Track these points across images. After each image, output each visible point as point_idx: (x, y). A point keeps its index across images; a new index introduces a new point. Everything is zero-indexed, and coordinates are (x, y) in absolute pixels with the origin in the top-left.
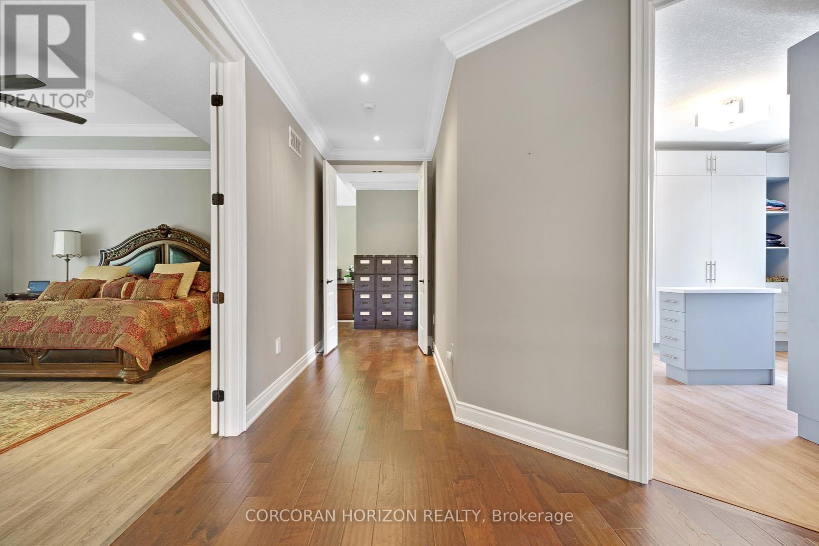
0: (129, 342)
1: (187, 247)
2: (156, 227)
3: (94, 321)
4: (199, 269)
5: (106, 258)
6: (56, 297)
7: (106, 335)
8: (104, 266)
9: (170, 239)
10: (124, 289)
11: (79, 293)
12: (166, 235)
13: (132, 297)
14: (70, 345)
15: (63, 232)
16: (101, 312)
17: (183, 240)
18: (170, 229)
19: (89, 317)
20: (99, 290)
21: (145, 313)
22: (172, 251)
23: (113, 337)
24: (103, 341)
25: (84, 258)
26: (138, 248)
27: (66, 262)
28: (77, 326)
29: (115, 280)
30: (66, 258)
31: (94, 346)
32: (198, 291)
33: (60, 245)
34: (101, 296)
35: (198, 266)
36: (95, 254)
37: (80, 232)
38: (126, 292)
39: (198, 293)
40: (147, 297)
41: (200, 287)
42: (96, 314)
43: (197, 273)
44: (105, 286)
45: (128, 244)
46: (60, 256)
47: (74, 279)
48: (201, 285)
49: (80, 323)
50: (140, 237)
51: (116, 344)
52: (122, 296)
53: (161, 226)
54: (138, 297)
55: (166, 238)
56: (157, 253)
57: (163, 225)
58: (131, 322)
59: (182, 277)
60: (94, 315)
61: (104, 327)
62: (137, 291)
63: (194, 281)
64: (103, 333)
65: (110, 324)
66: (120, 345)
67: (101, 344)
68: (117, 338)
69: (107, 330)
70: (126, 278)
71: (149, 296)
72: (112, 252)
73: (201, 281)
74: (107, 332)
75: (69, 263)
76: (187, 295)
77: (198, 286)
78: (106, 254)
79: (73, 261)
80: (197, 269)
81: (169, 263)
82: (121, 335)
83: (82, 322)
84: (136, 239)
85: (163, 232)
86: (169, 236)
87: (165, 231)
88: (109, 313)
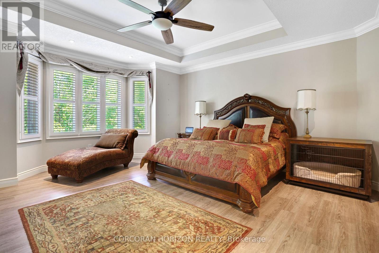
0: (246, 182)
1: (260, 107)
2: (243, 95)
3: (221, 158)
4: (274, 122)
5: (217, 115)
6: (197, 137)
7: (229, 171)
8: (216, 120)
9: (250, 103)
10: (230, 135)
11: (208, 135)
12: (248, 100)
13: (236, 140)
14: (207, 174)
15: (199, 102)
16: (225, 152)
17: (258, 103)
18: (251, 96)
19: (217, 155)
20: (217, 134)
21: (254, 156)
22: (252, 109)
23: (234, 174)
24: (227, 176)
25: (207, 115)
26: (232, 109)
27: (200, 118)
28: (211, 161)
29: (224, 128)
30: (200, 115)
31: (221, 178)
32: (274, 138)
33: (198, 108)
34: (218, 138)
35: (273, 120)
36: (212, 113)
37: (206, 102)
38: (231, 136)
39: (274, 139)
40: (246, 141)
41: (275, 135)
42: (221, 154)
43: (272, 124)
44: (220, 132)
45: (227, 107)
46: (197, 115)
47: (204, 127)
48: (275, 133)
49: (213, 158)
50: (234, 102)
51: (236, 181)
52: (229, 139)
53: (245, 95)
54: (240, 141)
55: (248, 102)
56: (243, 111)
57: (247, 94)
58: (245, 163)
59: (265, 127)
60: (220, 154)
61: (228, 164)
62: (239, 136)
63: (271, 130)
64: (227, 169)
65: (231, 162)
66: (240, 182)
67: (226, 177)
68: (237, 175)
69: (230, 168)
70: (230, 127)
71: (247, 140)
72: (220, 112)
73: (275, 131)
74: (230, 169)
75: (201, 118)
76: (268, 140)
77: (274, 134)
78: (217, 113)
79: (203, 116)
80: (272, 122)
81: (250, 118)
82: (240, 174)
83: (214, 159)
84: (232, 104)
85: (246, 98)
86: (250, 101)
87: (247, 97)
88: (230, 153)
